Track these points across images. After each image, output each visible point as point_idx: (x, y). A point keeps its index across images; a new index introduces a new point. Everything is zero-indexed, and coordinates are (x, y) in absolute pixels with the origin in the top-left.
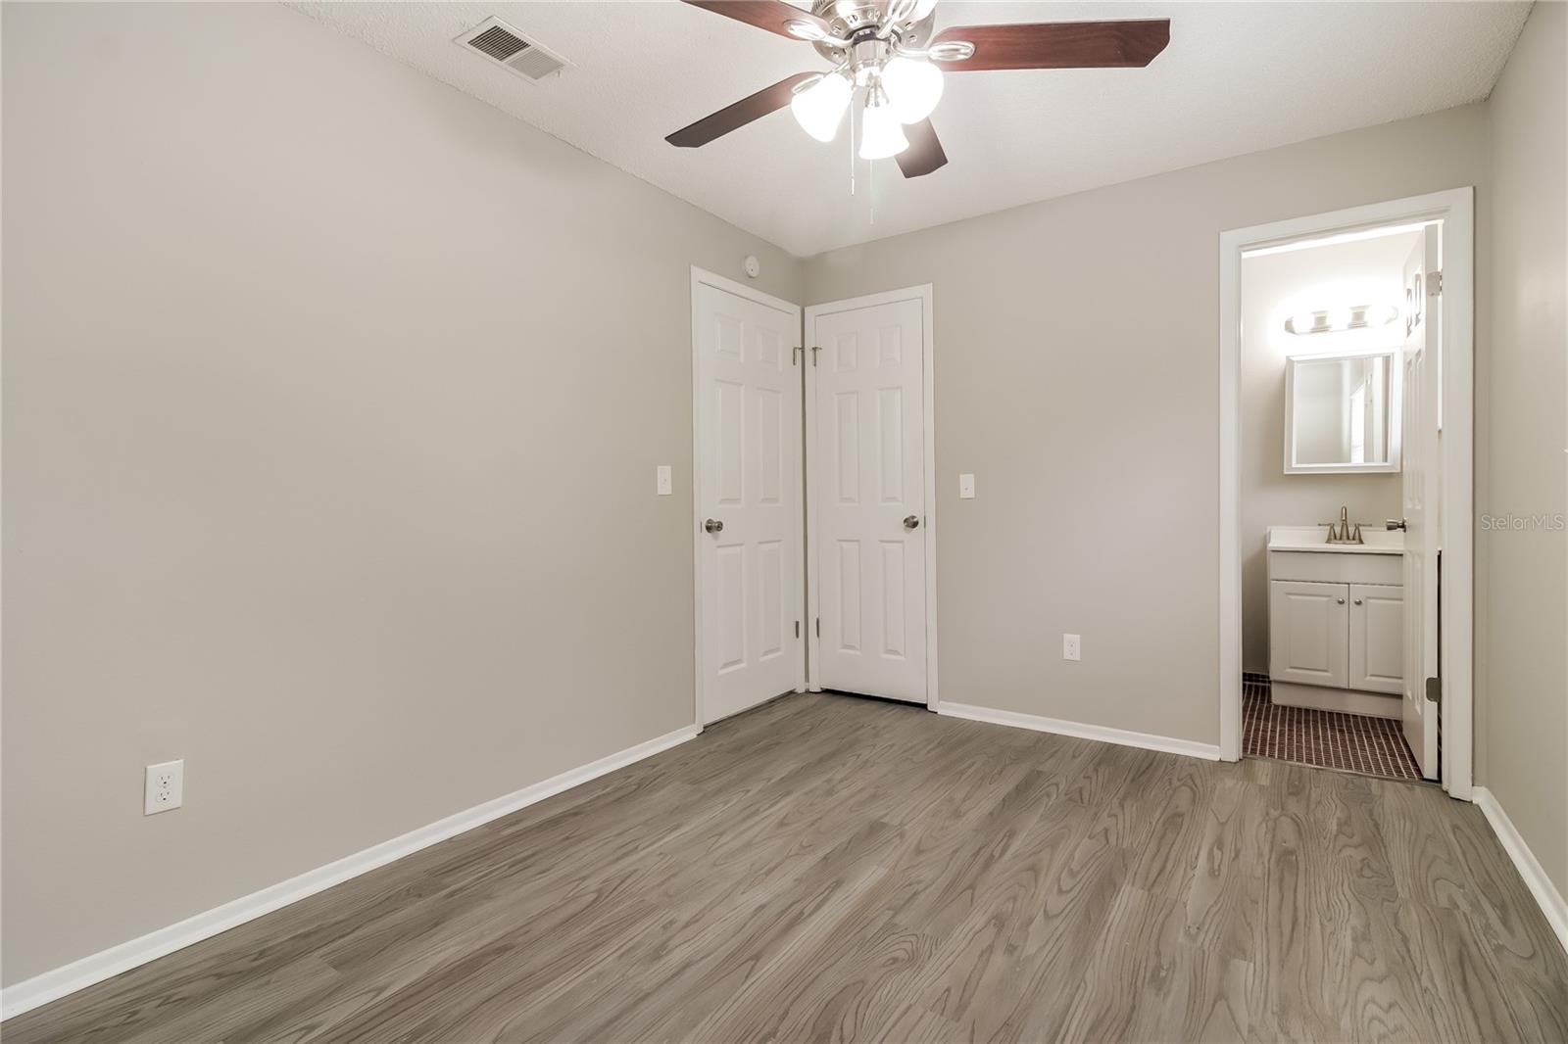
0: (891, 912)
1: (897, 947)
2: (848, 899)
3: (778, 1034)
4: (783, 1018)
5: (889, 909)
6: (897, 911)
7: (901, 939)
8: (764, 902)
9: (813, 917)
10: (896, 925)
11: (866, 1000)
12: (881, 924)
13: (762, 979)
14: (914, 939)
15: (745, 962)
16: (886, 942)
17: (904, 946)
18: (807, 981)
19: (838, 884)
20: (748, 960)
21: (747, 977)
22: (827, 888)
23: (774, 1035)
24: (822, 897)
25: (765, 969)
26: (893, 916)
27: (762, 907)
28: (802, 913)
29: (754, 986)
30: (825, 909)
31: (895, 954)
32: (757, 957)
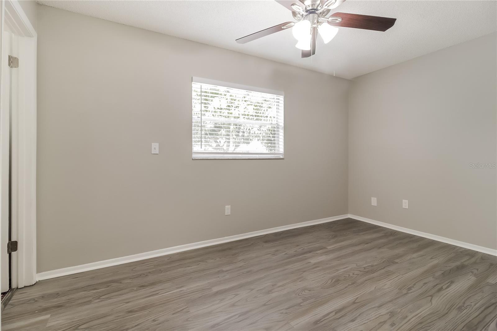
0: (301, 304)
1: (307, 294)
2: (315, 314)
3: (348, 284)
4: (346, 287)
5: (302, 306)
6: (299, 305)
7: (304, 295)
8: (351, 323)
9: (332, 310)
10: (303, 300)
11: (323, 285)
12: (308, 302)
13: (353, 297)
14: (300, 294)
15: (358, 302)
16: (310, 296)
17: (305, 293)
18: (338, 293)
19: (316, 322)
20: (357, 303)
21: (357, 298)
22: (322, 321)
23: (349, 285)
24: (326, 318)
25: (352, 299)
26: (301, 303)
27: (353, 321)
28: (336, 313)
29: (355, 295)
30: (326, 312)
31: (309, 292)
32: (354, 303)
